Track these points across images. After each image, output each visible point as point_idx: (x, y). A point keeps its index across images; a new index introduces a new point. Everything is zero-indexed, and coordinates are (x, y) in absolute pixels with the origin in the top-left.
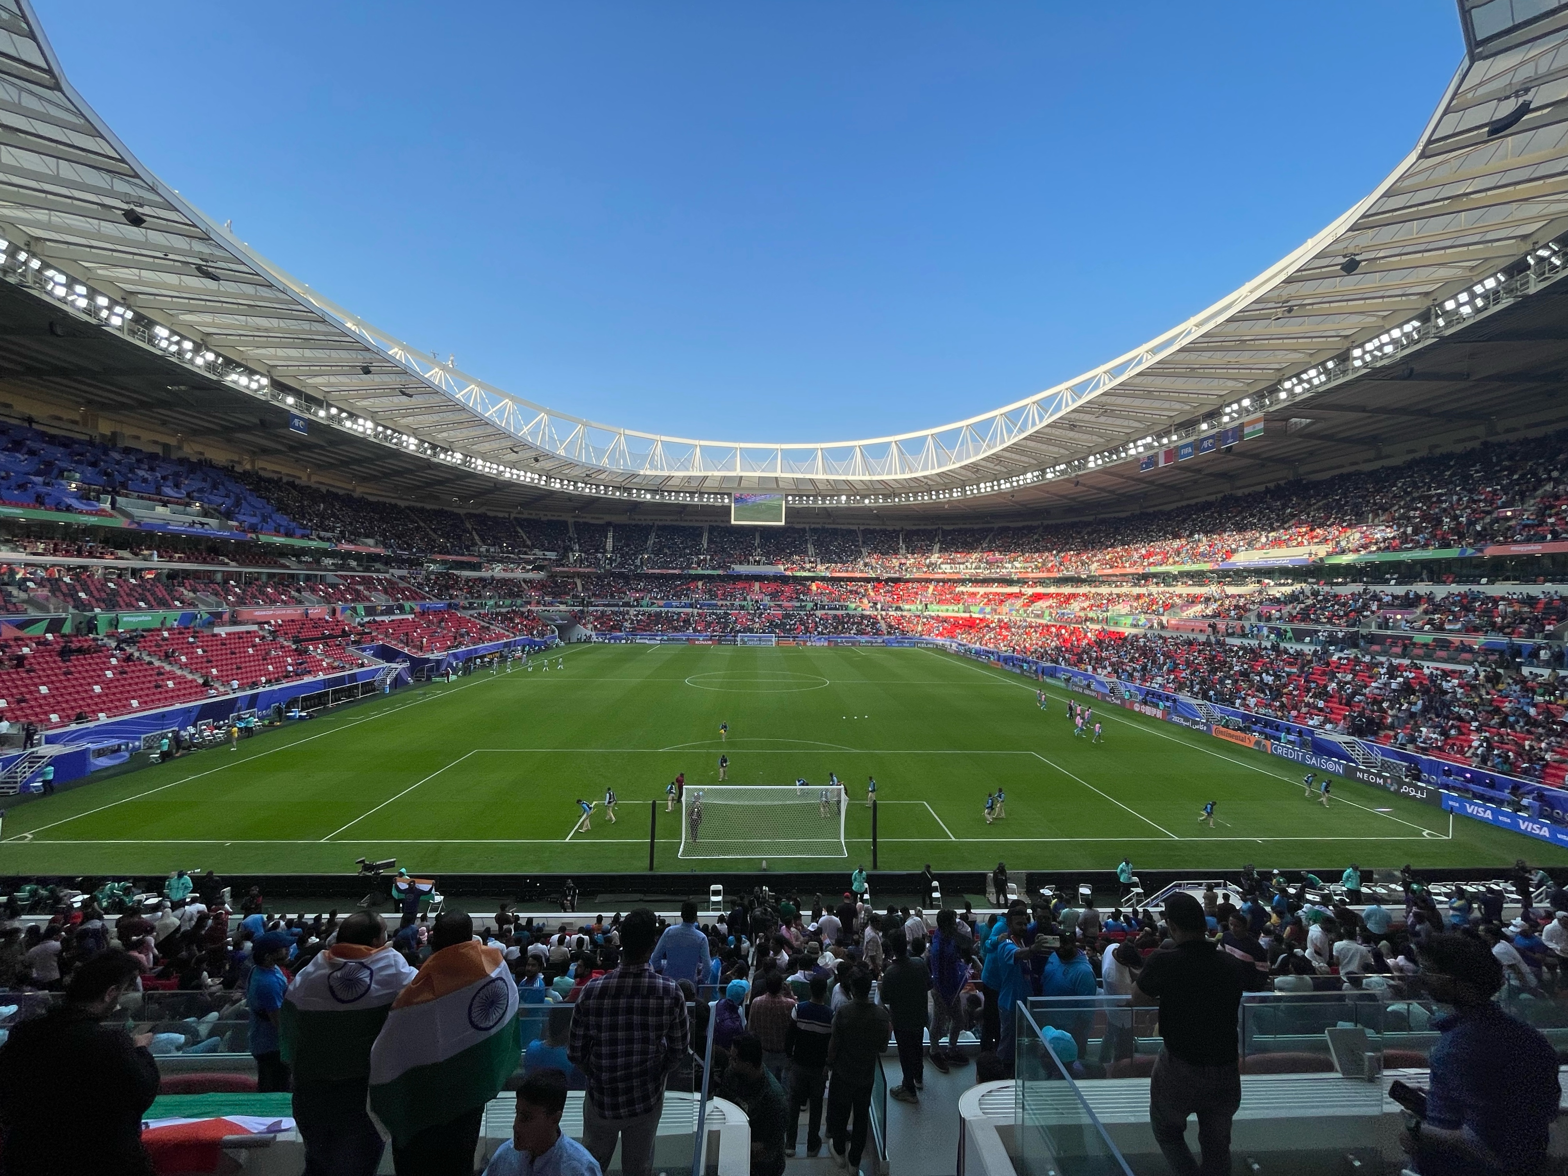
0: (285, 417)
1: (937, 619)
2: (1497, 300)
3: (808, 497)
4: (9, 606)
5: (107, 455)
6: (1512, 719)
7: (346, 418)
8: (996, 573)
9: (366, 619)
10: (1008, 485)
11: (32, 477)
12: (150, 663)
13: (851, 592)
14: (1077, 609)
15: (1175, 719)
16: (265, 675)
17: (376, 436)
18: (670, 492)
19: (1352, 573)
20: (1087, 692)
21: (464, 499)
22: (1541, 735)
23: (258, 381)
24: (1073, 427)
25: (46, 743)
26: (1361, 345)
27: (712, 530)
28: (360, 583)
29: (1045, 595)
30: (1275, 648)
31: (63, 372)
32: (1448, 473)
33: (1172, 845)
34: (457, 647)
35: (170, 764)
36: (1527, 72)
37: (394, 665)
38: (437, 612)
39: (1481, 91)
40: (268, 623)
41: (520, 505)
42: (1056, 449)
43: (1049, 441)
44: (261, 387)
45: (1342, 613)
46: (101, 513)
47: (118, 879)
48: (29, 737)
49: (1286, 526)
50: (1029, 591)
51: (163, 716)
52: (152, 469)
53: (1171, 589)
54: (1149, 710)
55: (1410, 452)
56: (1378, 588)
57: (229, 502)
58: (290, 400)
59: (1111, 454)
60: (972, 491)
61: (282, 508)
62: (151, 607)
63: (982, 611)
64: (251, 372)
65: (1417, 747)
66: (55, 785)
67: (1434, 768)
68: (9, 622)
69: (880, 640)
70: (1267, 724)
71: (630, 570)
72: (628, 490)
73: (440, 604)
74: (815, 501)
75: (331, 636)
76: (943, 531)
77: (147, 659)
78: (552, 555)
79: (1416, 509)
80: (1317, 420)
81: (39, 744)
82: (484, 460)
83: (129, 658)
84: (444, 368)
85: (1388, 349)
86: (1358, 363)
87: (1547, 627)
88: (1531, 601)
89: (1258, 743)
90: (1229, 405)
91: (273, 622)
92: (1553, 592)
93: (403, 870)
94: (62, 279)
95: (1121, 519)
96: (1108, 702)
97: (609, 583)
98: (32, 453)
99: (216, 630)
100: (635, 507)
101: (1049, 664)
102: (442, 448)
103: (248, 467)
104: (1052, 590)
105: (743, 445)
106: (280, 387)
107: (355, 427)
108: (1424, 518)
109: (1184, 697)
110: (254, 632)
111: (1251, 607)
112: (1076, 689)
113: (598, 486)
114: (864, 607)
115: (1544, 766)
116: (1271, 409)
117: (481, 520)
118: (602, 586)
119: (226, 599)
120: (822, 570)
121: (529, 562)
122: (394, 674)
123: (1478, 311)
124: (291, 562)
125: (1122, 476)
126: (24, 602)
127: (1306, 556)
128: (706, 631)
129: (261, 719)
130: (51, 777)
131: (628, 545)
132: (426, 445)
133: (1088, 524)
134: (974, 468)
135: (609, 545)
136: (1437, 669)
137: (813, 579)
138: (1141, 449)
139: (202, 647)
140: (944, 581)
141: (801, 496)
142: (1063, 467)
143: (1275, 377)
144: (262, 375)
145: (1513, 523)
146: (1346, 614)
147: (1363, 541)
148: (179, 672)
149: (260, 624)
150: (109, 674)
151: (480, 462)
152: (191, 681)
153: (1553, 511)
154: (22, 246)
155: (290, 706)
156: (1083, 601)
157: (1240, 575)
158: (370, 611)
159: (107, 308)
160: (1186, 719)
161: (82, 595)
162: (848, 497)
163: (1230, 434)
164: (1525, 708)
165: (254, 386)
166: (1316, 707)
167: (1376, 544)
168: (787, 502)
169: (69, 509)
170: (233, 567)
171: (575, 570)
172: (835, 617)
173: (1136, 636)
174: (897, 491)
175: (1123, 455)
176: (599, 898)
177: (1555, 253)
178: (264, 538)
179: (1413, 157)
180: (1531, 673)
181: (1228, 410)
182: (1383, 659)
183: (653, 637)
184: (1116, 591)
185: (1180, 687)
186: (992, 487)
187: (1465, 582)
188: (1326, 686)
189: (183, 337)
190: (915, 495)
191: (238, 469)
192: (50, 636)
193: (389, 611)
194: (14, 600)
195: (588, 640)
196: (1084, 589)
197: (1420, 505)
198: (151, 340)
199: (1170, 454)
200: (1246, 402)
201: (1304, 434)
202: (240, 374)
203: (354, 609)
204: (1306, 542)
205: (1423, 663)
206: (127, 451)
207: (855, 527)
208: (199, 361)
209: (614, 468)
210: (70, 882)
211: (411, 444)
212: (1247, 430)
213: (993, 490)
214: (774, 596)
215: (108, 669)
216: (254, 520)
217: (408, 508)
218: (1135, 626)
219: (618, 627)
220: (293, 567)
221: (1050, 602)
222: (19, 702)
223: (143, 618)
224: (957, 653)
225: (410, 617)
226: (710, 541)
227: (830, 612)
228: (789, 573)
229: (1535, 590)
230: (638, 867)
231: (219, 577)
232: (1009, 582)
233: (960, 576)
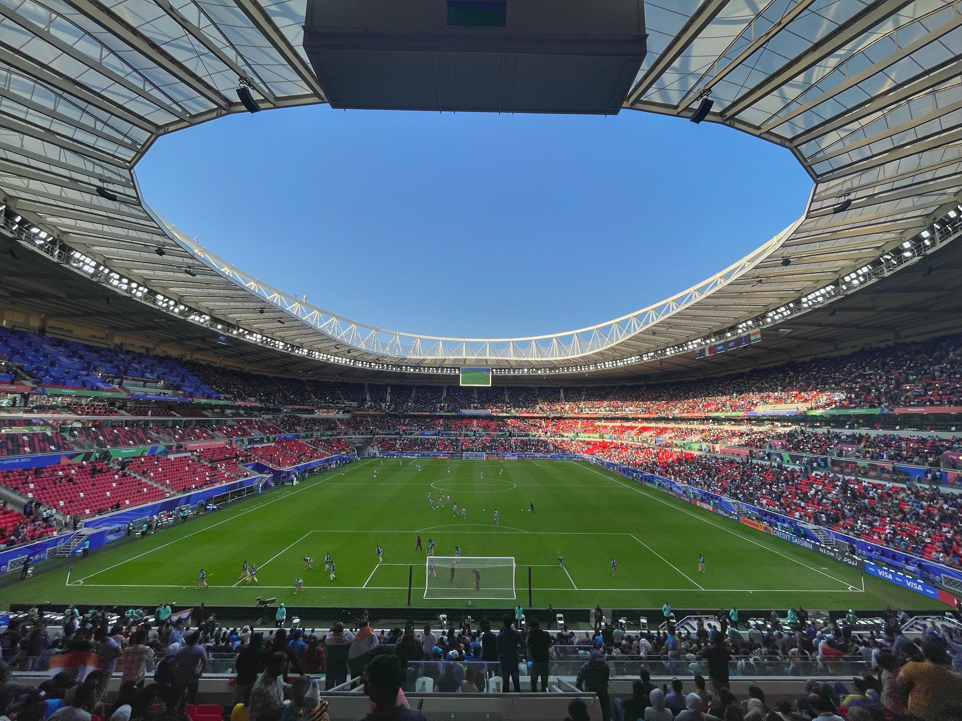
0: (216, 335)
1: (584, 442)
2: (870, 278)
3: (505, 369)
4: (66, 446)
5: (117, 356)
6: (908, 516)
7: (247, 334)
8: (619, 414)
9: (249, 447)
10: (622, 363)
11: (81, 372)
12: (135, 477)
13: (531, 425)
14: (667, 438)
15: (720, 512)
16: (194, 484)
17: (262, 342)
18: (424, 367)
19: (824, 421)
20: (670, 493)
21: (306, 371)
22: (924, 527)
23: (204, 318)
24: (654, 333)
25: (85, 527)
26: (806, 296)
27: (449, 388)
28: (245, 424)
29: (648, 428)
30: (780, 466)
31: (103, 314)
32: (875, 361)
33: (701, 594)
34: (299, 463)
35: (146, 539)
36: (848, 185)
37: (264, 476)
38: (287, 440)
39: (828, 192)
40: (196, 451)
41: (338, 374)
42: (647, 345)
43: (644, 340)
44: (206, 321)
45: (818, 446)
46: (113, 390)
47: (135, 608)
48: (75, 524)
49: (786, 390)
50: (640, 425)
51: (142, 510)
52: (139, 363)
53: (721, 427)
54: (705, 506)
55: (853, 347)
56: (838, 431)
57: (179, 379)
58: (219, 327)
59: (679, 348)
60: (601, 366)
61: (208, 382)
62: (135, 444)
63: (611, 438)
64: (201, 314)
65: (854, 533)
66: (89, 551)
67: (863, 546)
68: (66, 455)
69: (549, 456)
70: (772, 516)
71: (400, 413)
72: (401, 367)
73: (289, 435)
74: (509, 372)
75: (229, 458)
76: (587, 388)
77: (133, 475)
78: (355, 404)
79: (857, 383)
80: (795, 330)
81: (81, 528)
82: (320, 352)
83: (124, 475)
84: (301, 303)
85: (820, 299)
86: (806, 305)
87: (929, 459)
88: (923, 441)
89: (766, 528)
90: (740, 323)
91: (198, 450)
92: (935, 436)
93: (283, 604)
94: (117, 276)
95: (692, 382)
96: (682, 500)
97: (387, 421)
98: (81, 357)
99: (169, 457)
100: (404, 375)
101: (649, 474)
102: (297, 347)
103: (189, 358)
104: (653, 425)
105: (467, 340)
106: (215, 320)
107: (251, 338)
108: (862, 388)
109: (725, 498)
110: (189, 457)
111: (767, 440)
112: (664, 490)
113: (383, 365)
114: (539, 434)
115: (925, 547)
116: (764, 327)
117: (316, 383)
118: (383, 422)
119: (174, 437)
120: (513, 412)
121: (340, 409)
122: (264, 481)
123: (861, 283)
124: (208, 413)
125: (689, 358)
126: (72, 443)
127: (796, 410)
128: (444, 450)
129: (192, 510)
130: (87, 547)
131: (399, 398)
132: (289, 346)
133: (672, 384)
134: (601, 353)
135: (388, 398)
136: (869, 483)
137: (509, 418)
138: (695, 346)
139: (161, 467)
140: (588, 419)
141: (501, 369)
142: (652, 354)
143: (763, 310)
144: (206, 314)
145: (909, 394)
146: (821, 446)
147: (828, 402)
148: (150, 483)
149: (192, 451)
150: (114, 485)
151: (317, 353)
152: (156, 488)
153: (931, 387)
154: (102, 263)
155: (208, 501)
156: (671, 433)
157: (760, 420)
158: (251, 441)
159: (136, 288)
160: (726, 513)
161: (101, 438)
162: (529, 369)
163: (743, 339)
164: (917, 509)
165: (202, 320)
166: (800, 506)
167: (835, 403)
168: (492, 372)
169: (98, 389)
170: (178, 418)
171: (368, 413)
172: (522, 441)
173: (701, 456)
174: (557, 366)
175: (686, 348)
176: (382, 621)
177: (893, 257)
178: (196, 400)
179: (803, 217)
180: (921, 487)
181: (741, 326)
182: (840, 476)
183: (412, 454)
184: (690, 427)
185: (724, 490)
186: (612, 364)
187: (887, 428)
188: (807, 493)
189: (170, 299)
190: (568, 368)
191: (184, 360)
192: (84, 463)
193: (261, 441)
194: (68, 442)
195: (374, 457)
196: (672, 425)
197: (859, 380)
198: (155, 301)
199: (712, 349)
200: (750, 323)
201: (788, 337)
202: (195, 315)
203: (242, 441)
204: (796, 401)
205: (863, 479)
206: (128, 353)
207: (533, 386)
208: (176, 310)
209: (392, 355)
210: (111, 609)
211: (280, 345)
212: (752, 338)
213: (613, 366)
214: (486, 428)
215: (114, 482)
216: (191, 390)
217: (274, 377)
218: (701, 450)
219: (392, 447)
220: (209, 416)
221: (651, 433)
222: (70, 502)
223: (132, 451)
224: (595, 465)
225: (273, 444)
226: (448, 395)
227: (519, 438)
228: (494, 414)
229: (924, 434)
230: (402, 604)
231: (170, 425)
232: (627, 419)
233: (597, 416)
